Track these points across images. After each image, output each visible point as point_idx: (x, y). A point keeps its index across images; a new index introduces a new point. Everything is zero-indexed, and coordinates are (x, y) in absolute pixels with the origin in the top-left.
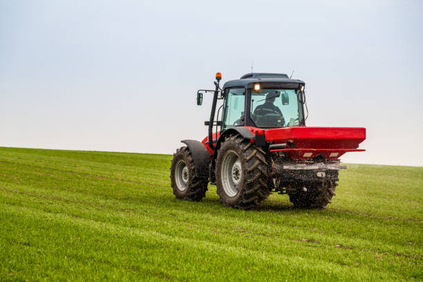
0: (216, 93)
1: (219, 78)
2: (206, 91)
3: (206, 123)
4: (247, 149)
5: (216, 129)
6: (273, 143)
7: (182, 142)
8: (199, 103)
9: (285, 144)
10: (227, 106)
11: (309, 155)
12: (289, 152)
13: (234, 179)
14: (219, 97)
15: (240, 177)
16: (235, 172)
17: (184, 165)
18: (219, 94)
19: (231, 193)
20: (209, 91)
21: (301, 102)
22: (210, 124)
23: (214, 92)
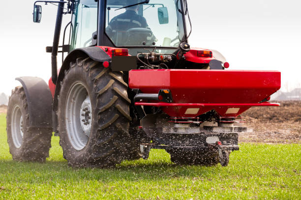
2: (46, 2)
3: (49, 49)
4: (100, 78)
6: (141, 92)
7: (16, 79)
8: (37, 20)
9: (156, 95)
10: (76, 24)
11: (194, 111)
12: (162, 107)
13: (82, 123)
14: (65, 10)
15: (90, 120)
16: (84, 112)
18: (66, 6)
19: (79, 145)
20: (50, 2)
21: (182, 13)
22: (53, 50)
23: (58, 4)
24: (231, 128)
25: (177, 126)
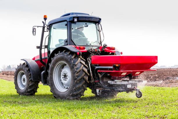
0: (44, 27)
1: (45, 19)
2: (38, 27)
3: (38, 47)
5: (44, 51)
6: (99, 66)
9: (112, 67)
10: (51, 36)
11: (124, 74)
14: (45, 30)
17: (23, 74)
18: (46, 28)
20: (39, 26)
21: (99, 30)
22: (40, 48)
23: (42, 27)
24: (135, 81)
25: (116, 80)
